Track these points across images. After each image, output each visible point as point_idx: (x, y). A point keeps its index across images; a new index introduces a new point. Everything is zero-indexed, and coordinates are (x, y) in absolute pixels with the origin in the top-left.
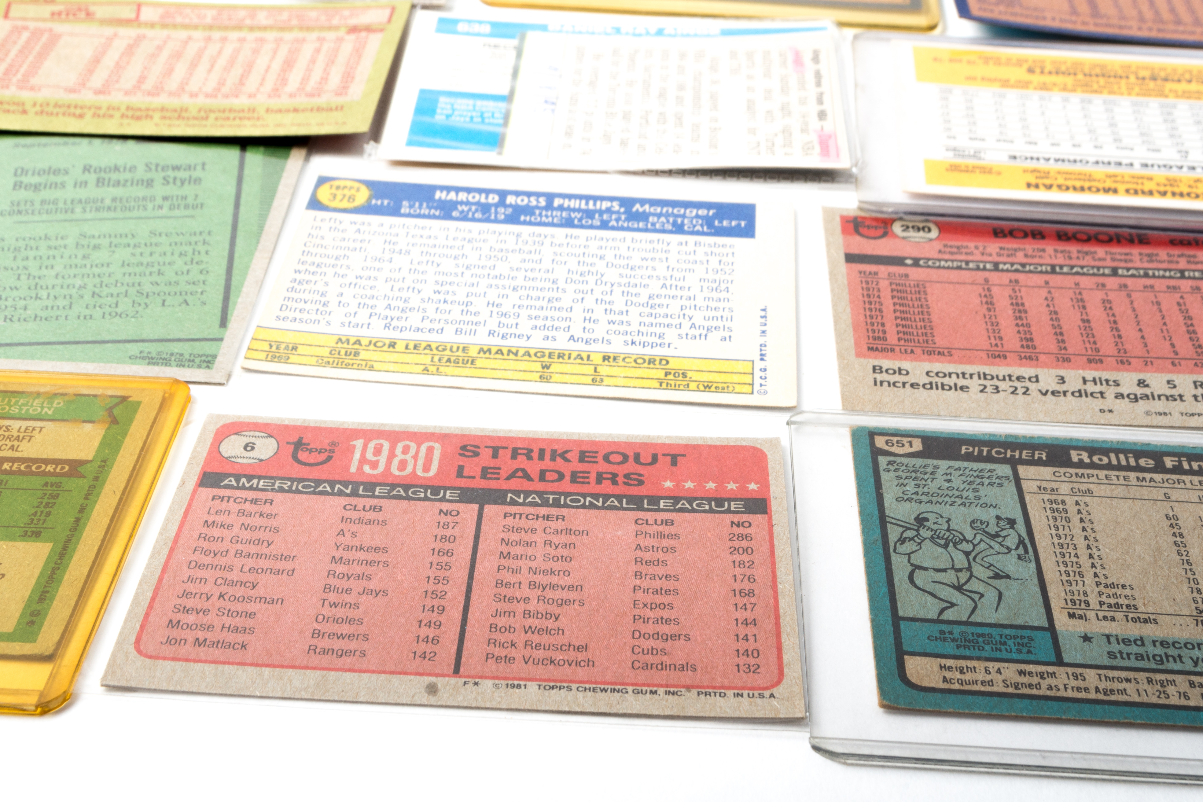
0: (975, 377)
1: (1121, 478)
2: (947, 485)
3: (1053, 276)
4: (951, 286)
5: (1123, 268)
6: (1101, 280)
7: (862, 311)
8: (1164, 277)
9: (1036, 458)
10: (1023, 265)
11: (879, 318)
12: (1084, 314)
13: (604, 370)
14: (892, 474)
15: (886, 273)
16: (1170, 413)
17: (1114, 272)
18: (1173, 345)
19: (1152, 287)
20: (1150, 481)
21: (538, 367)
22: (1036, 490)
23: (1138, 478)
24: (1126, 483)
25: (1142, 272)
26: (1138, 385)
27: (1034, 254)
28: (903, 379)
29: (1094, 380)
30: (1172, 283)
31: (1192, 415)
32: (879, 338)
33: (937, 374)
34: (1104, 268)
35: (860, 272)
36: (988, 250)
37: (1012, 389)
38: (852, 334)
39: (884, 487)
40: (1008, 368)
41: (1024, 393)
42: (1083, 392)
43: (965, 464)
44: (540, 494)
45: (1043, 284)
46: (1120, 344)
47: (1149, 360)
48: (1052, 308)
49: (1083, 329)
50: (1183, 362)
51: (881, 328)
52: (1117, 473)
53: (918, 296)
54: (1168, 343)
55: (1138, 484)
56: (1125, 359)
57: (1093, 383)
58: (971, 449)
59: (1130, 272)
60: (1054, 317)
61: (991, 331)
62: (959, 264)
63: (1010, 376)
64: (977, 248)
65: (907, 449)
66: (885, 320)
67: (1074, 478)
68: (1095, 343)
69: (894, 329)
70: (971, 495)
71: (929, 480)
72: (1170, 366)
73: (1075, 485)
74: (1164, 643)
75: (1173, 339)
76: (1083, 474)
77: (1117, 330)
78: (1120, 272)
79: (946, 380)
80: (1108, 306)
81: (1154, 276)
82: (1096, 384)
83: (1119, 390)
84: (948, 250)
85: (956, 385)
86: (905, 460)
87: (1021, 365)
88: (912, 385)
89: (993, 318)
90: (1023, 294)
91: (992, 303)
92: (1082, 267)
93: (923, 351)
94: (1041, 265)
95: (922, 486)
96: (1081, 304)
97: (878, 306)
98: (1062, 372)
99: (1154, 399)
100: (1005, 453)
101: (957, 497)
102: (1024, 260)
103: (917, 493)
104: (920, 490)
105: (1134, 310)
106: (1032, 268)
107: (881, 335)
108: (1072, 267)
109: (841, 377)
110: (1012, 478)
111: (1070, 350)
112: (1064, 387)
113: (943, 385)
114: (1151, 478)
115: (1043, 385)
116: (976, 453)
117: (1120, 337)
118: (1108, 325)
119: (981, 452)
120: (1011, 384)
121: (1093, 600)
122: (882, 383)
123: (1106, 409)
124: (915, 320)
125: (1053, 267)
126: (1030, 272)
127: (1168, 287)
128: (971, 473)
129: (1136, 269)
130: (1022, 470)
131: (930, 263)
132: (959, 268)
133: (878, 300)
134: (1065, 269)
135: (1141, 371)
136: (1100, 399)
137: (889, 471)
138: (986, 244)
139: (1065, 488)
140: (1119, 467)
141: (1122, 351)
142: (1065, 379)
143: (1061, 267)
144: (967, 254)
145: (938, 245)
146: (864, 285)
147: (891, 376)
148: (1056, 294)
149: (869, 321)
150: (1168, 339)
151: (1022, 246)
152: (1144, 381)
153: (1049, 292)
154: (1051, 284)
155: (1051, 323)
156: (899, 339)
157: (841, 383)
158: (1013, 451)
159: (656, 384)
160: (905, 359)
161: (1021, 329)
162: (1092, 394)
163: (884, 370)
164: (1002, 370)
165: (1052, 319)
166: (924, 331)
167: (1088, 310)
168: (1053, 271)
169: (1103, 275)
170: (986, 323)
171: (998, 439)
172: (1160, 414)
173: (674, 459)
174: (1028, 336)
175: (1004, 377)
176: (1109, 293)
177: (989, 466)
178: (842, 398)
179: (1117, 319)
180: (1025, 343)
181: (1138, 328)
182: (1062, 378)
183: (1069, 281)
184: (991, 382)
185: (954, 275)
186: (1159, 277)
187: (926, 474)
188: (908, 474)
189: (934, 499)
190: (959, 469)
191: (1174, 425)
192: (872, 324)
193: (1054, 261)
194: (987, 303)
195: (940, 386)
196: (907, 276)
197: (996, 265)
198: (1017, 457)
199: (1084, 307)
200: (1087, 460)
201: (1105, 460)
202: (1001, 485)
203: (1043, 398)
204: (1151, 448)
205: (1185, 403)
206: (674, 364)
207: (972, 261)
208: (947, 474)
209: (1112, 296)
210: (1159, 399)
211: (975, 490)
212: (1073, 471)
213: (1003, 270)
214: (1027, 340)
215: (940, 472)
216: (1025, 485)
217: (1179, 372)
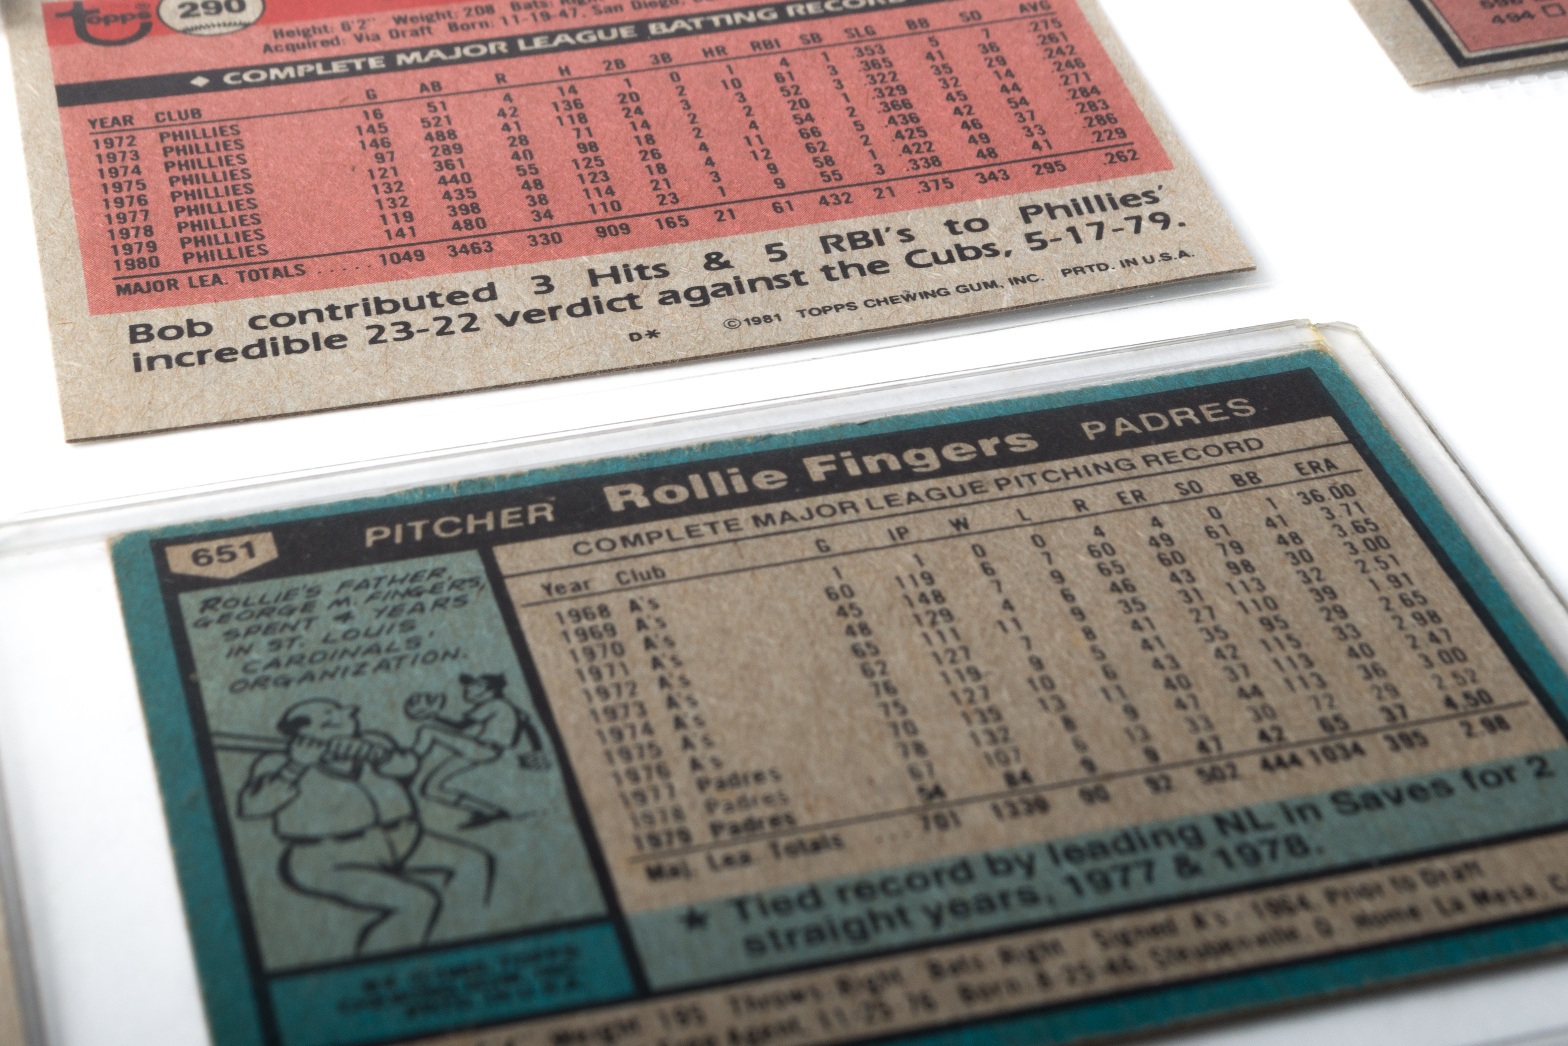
0: (359, 311)
1: (721, 527)
2: (342, 627)
3: (513, 61)
4: (296, 120)
5: (656, 20)
6: (614, 53)
7: (102, 210)
8: (744, 25)
9: (532, 520)
10: (448, 49)
11: (140, 217)
12: (584, 133)
14: (216, 630)
15: (152, 115)
16: (777, 316)
17: (641, 32)
18: (773, 168)
19: (721, 50)
20: (783, 520)
22: (541, 594)
23: (756, 519)
24: (732, 536)
25: (698, 22)
26: (707, 267)
27: (469, 21)
28: (200, 343)
29: (614, 274)
30: (762, 34)
31: (824, 310)
32: (142, 262)
33: (274, 321)
34: (618, 26)
35: (93, 123)
36: (371, 28)
37: (441, 324)
38: (80, 265)
39: (199, 666)
40: (427, 279)
41: (466, 329)
42: (591, 302)
43: (378, 569)
45: (494, 83)
46: (663, 185)
47: (724, 208)
48: (514, 132)
49: (582, 164)
50: (796, 201)
51: (144, 239)
52: (709, 517)
53: (223, 154)
54: (762, 164)
55: (759, 531)
56: (675, 215)
57: (611, 280)
58: (387, 532)
59: (674, 27)
60: (520, 149)
61: (386, 204)
62: (310, 68)
63: (433, 296)
64: (346, 27)
65: (244, 564)
66: (152, 221)
67: (620, 551)
68: (610, 191)
69: (175, 236)
70: (398, 638)
71: (301, 627)
72: (771, 214)
73: (625, 566)
75: (772, 154)
76: (638, 537)
77: (655, 154)
78: (653, 29)
79: (295, 331)
80: (633, 106)
81: (724, 27)
82: (618, 281)
83: (668, 284)
84: (284, 41)
85: (316, 336)
86: (242, 591)
87: (455, 269)
88: (220, 356)
89: (390, 173)
90: (451, 112)
91: (386, 143)
92: (573, 33)
93: (241, 273)
94: (485, 42)
95: (286, 644)
96: (575, 112)
97: (135, 192)
98: (544, 268)
99: (741, 291)
100: (463, 525)
101: (369, 651)
102: (450, 38)
103: (276, 663)
104: (283, 654)
105: (687, 106)
106: (467, 51)
107: (145, 254)
108: (552, 36)
109: (58, 365)
110: (484, 579)
111: (559, 217)
112: (551, 300)
113: (287, 341)
114: (784, 513)
115: (505, 305)
116: (398, 539)
117: (662, 168)
118: (635, 148)
119: (408, 533)
120: (437, 312)
122: (151, 361)
123: (643, 330)
124: (220, 210)
125: (511, 41)
126: (464, 60)
127: (755, 45)
128: (393, 587)
129: (685, 18)
130: (503, 554)
131: (246, 77)
132: (311, 77)
133: (134, 177)
134: (538, 43)
135: (710, 235)
136: (630, 311)
137: (206, 624)
138: (365, 17)
139: (602, 577)
140: (714, 504)
141: (669, 199)
142: (553, 282)
143: (529, 39)
144: (324, 43)
145: (262, 36)
146: (103, 150)
147: (172, 343)
148: (521, 99)
149: (116, 227)
150: (761, 155)
151: (442, 9)
152: (719, 255)
153: (508, 98)
154: (510, 80)
155: (515, 163)
156: (186, 258)
157: (60, 379)
158: (480, 515)
160: (202, 300)
161: (452, 187)
162: (610, 304)
163: (155, 331)
164: (415, 286)
165: (516, 156)
166: (240, 229)
167: (592, 123)
168: (513, 52)
169: (620, 41)
170: (375, 187)
171: (443, 495)
172: (757, 321)
174: (468, 202)
175: (421, 299)
176: (633, 78)
177: (430, 563)
178: (63, 411)
179: (652, 131)
180: (460, 218)
181: (699, 141)
182: (546, 280)
183: (547, 67)
184: (393, 318)
185: (300, 95)
186: (735, 27)
187: (291, 612)
188: (252, 622)
189: (317, 669)
190: (365, 584)
191: (788, 339)
192: (125, 234)
193: (515, 29)
194: (374, 143)
195: (281, 344)
196: (196, 113)
197: (389, 58)
198: (490, 527)
199: (583, 118)
200: (642, 502)
201: (682, 493)
202: (461, 601)
203: (507, 330)
204: (774, 446)
205: (807, 287)
207: (338, 58)
208: (338, 603)
209: (639, 83)
210: (753, 289)
211: (408, 626)
212: (614, 533)
213: (405, 67)
214: (466, 210)
215: (324, 600)
216: (516, 589)
217: (791, 224)
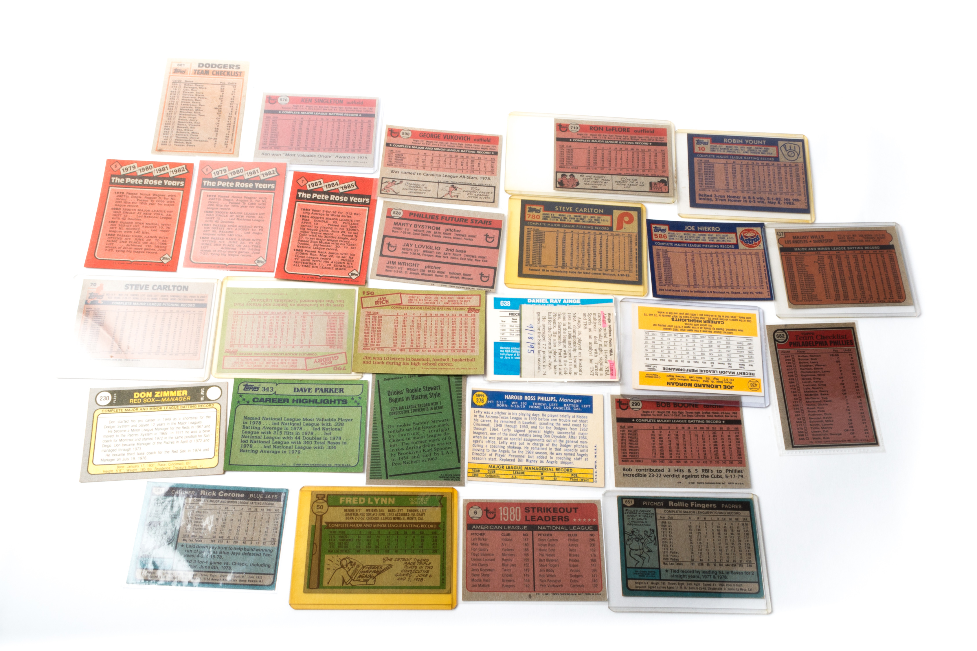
0: (648, 471)
2: (639, 518)
4: (644, 431)
6: (683, 425)
7: (621, 445)
9: (660, 505)
10: (663, 420)
12: (678, 441)
13: (557, 474)
15: (627, 426)
16: (695, 483)
17: (687, 422)
19: (696, 428)
20: (687, 513)
21: (539, 474)
22: (660, 518)
23: (684, 511)
24: (681, 513)
26: (688, 472)
27: (667, 414)
28: (630, 473)
29: (677, 470)
30: (702, 426)
32: (625, 456)
33: (639, 470)
34: (684, 420)
35: (620, 426)
36: (655, 413)
37: (657, 475)
38: (618, 455)
39: (625, 520)
40: (657, 466)
41: (660, 476)
42: (674, 475)
43: (644, 509)
44: (545, 526)
45: (668, 428)
46: (685, 454)
47: (692, 460)
48: (669, 439)
49: (677, 448)
51: (625, 451)
52: (679, 510)
53: (635, 436)
54: (698, 453)
55: (684, 513)
56: (686, 460)
59: (691, 421)
60: (670, 442)
61: (654, 451)
63: (657, 470)
64: (652, 412)
66: (626, 448)
67: (669, 513)
68: (679, 454)
69: (629, 452)
70: (644, 521)
71: (635, 516)
72: (697, 463)
73: (669, 515)
74: (683, 572)
75: (699, 451)
76: (671, 511)
77: (685, 448)
78: (689, 421)
79: (641, 473)
80: (684, 437)
81: (697, 423)
82: (678, 472)
83: (683, 474)
84: (644, 414)
85: (643, 474)
86: (630, 508)
87: (660, 465)
89: (654, 445)
90: (662, 433)
91: (654, 438)
92: (679, 420)
93: (636, 460)
94: (668, 419)
95: (634, 518)
97: (625, 442)
98: (670, 467)
99: (691, 477)
100: (654, 504)
101: (642, 522)
102: (664, 418)
104: (633, 520)
105: (691, 439)
106: (666, 421)
107: (625, 454)
108: (676, 420)
110: (654, 513)
111: (673, 458)
112: (670, 473)
114: (687, 511)
115: (665, 473)
116: (646, 504)
117: (686, 451)
118: (683, 446)
119: (648, 504)
120: (657, 473)
121: (669, 558)
122: (625, 475)
123: (679, 482)
124: (634, 447)
125: (671, 420)
126: (665, 423)
128: (645, 512)
130: (657, 510)
131: (639, 420)
133: (625, 439)
135: (689, 465)
136: (678, 478)
137: (626, 513)
138: (654, 410)
139: (666, 516)
141: (685, 457)
142: (671, 470)
143: (673, 420)
144: (649, 415)
145: (641, 412)
146: (621, 433)
147: (627, 472)
148: (671, 433)
149: (622, 448)
151: (664, 411)
152: (690, 470)
153: (669, 432)
154: (670, 428)
155: (669, 446)
156: (630, 456)
158: (655, 502)
159: (569, 479)
160: (631, 464)
161: (661, 449)
162: (676, 475)
163: (626, 469)
164: (654, 467)
165: (669, 444)
166: (636, 452)
169: (684, 423)
170: (653, 447)
172: (692, 483)
173: (576, 509)
174: (663, 452)
175: (655, 470)
176: (685, 431)
177: (649, 509)
179: (686, 443)
180: (661, 455)
181: (691, 447)
182: (669, 470)
183: (675, 426)
184: (652, 473)
185: (645, 426)
187: (634, 513)
188: (630, 514)
189: (636, 524)
190: (642, 511)
192: (623, 450)
193: (672, 417)
196: (632, 427)
197: (656, 420)
198: (656, 505)
199: (678, 438)
200: (673, 505)
202: (652, 517)
203: (664, 478)
206: (574, 471)
207: (650, 419)
209: (686, 433)
211: (646, 519)
212: (669, 509)
213: (658, 423)
215: (638, 512)
216: (657, 516)
